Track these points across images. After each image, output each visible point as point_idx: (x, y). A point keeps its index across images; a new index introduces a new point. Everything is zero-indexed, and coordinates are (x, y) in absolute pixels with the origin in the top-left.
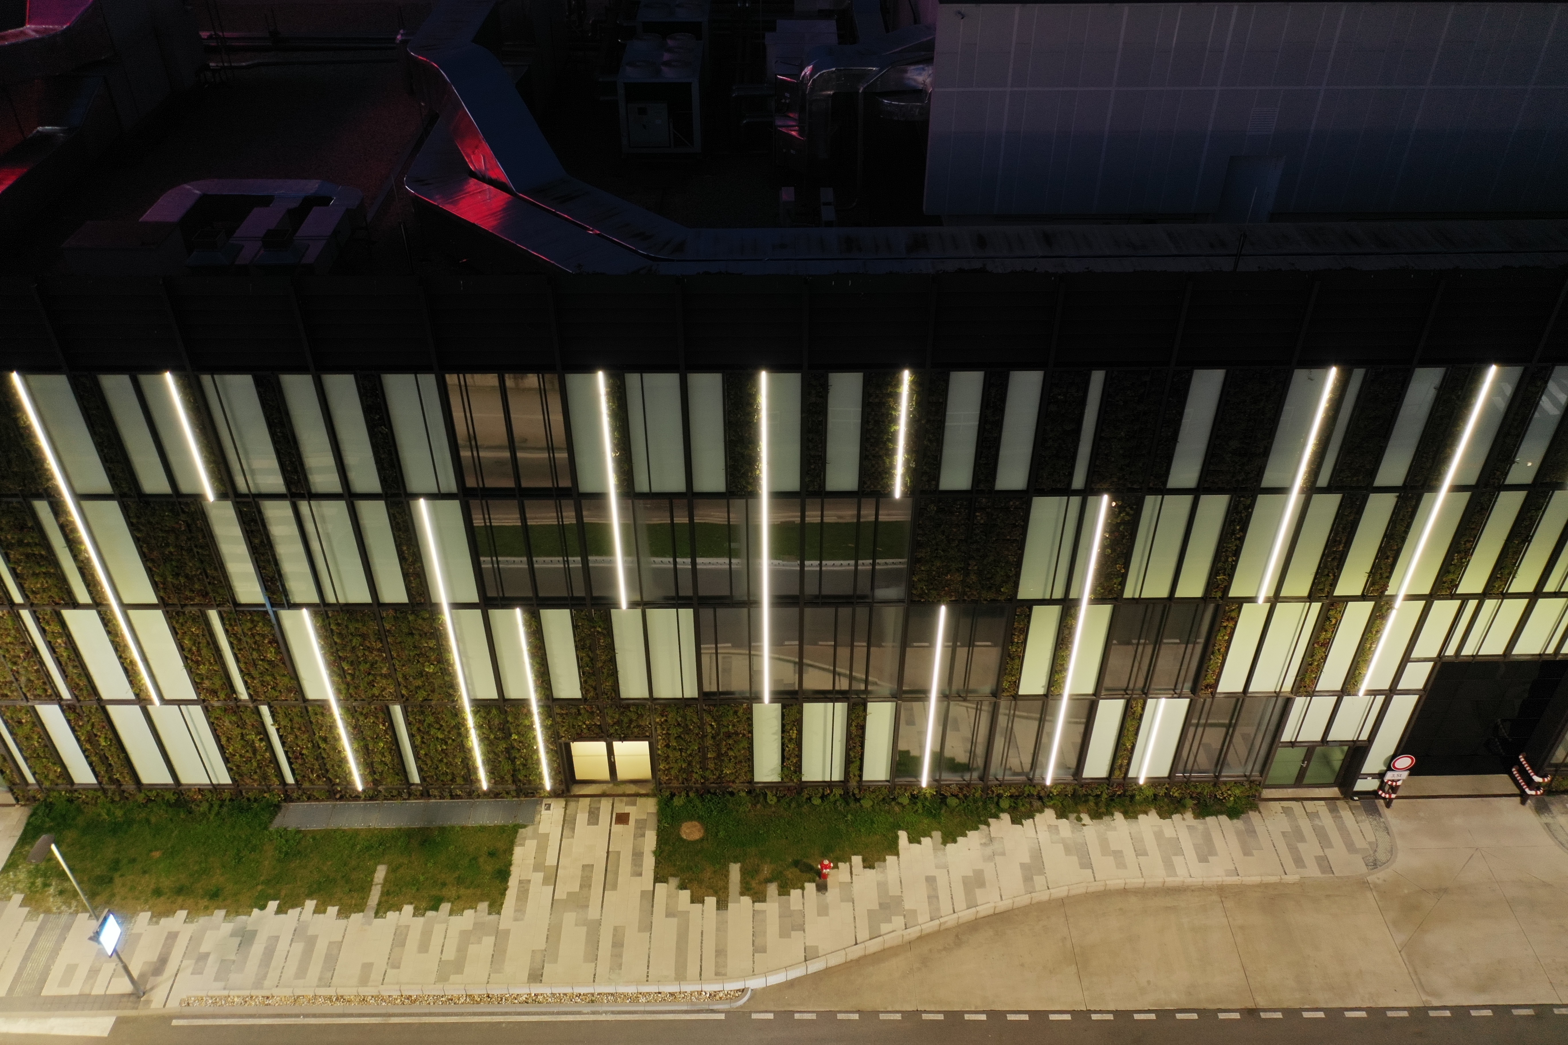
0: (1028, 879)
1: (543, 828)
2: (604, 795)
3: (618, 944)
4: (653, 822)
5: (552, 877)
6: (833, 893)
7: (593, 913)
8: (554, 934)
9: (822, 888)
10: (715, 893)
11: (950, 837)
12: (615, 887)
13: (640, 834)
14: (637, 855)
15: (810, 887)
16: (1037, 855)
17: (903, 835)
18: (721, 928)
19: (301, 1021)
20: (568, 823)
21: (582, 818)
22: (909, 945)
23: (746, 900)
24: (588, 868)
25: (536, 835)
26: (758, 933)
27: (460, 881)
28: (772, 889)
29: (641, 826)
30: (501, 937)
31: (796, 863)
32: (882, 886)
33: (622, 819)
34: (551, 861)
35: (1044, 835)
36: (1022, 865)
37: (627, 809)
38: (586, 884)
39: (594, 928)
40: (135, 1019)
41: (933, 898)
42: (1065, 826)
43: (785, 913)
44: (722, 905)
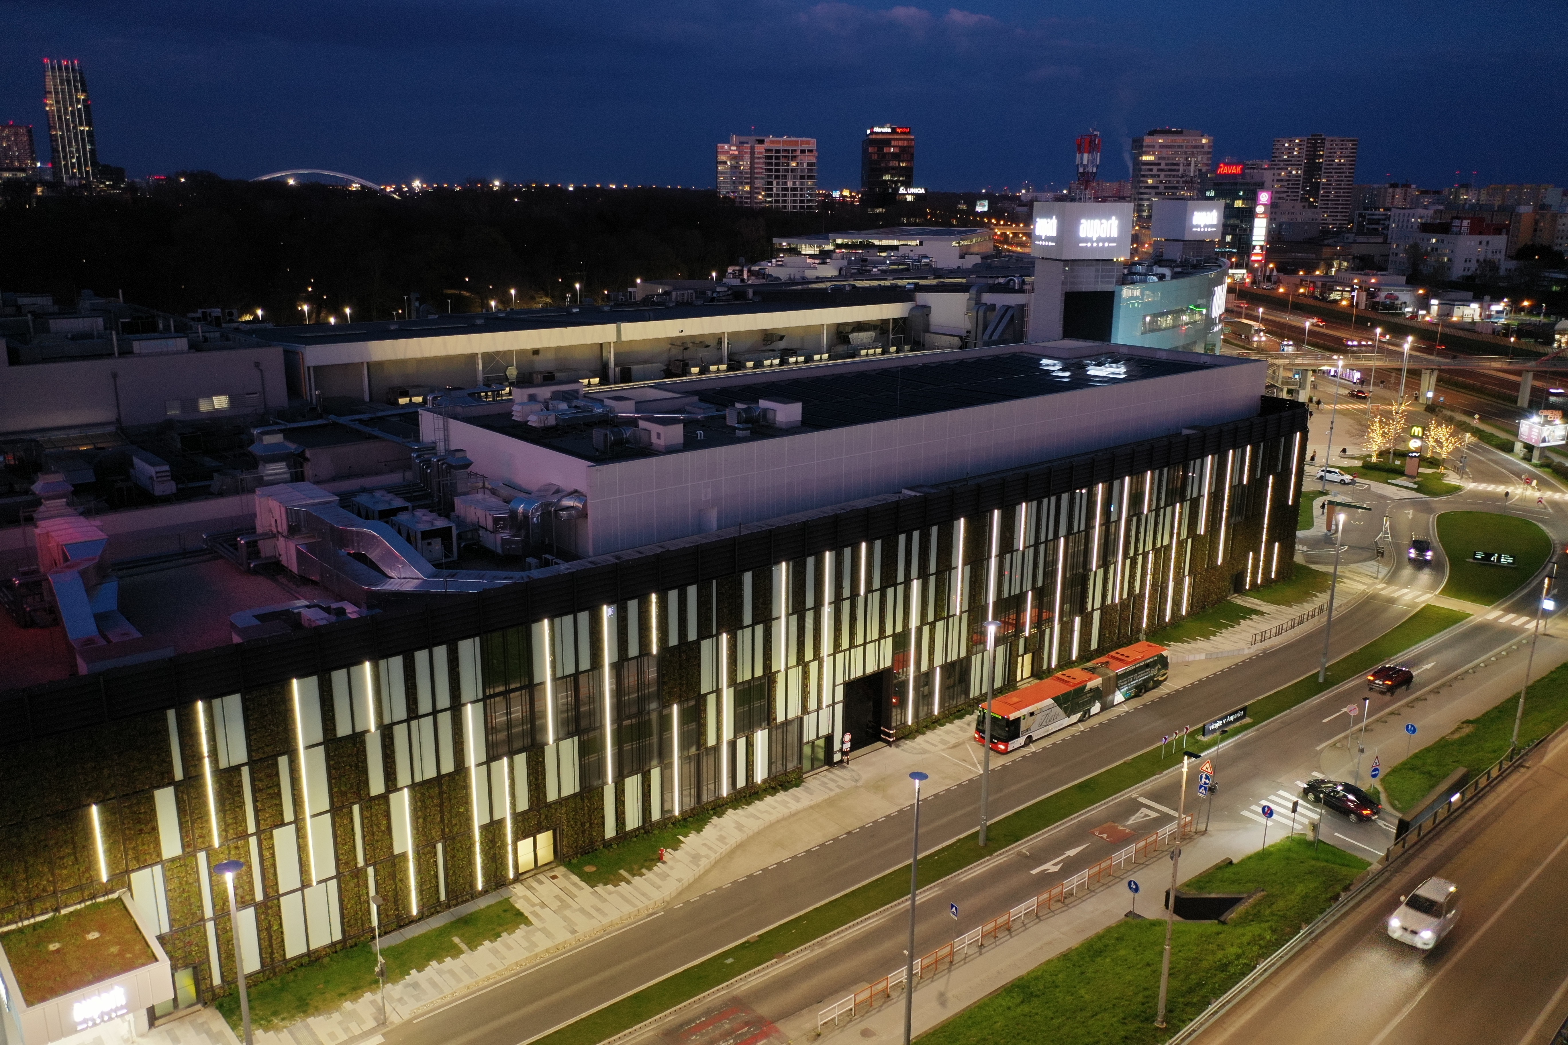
0: (740, 830)
1: (520, 894)
2: (535, 874)
3: (598, 910)
4: (569, 873)
5: (543, 905)
6: (670, 863)
7: (575, 906)
8: (565, 919)
9: (664, 863)
10: (622, 881)
11: (699, 831)
12: (576, 896)
13: (568, 879)
14: (575, 884)
15: (659, 864)
16: (737, 822)
17: (680, 837)
18: (636, 888)
19: (478, 994)
20: (530, 888)
21: (535, 885)
22: (713, 867)
23: (637, 878)
24: (556, 897)
25: (519, 898)
26: (653, 884)
27: (500, 925)
28: (644, 871)
29: (564, 876)
30: (544, 930)
31: (646, 860)
32: (687, 853)
33: (554, 877)
34: (537, 901)
35: (735, 817)
36: (735, 828)
37: (553, 874)
38: (562, 900)
39: (582, 911)
40: (392, 1030)
41: (710, 848)
42: (739, 811)
43: (657, 875)
44: (628, 882)
